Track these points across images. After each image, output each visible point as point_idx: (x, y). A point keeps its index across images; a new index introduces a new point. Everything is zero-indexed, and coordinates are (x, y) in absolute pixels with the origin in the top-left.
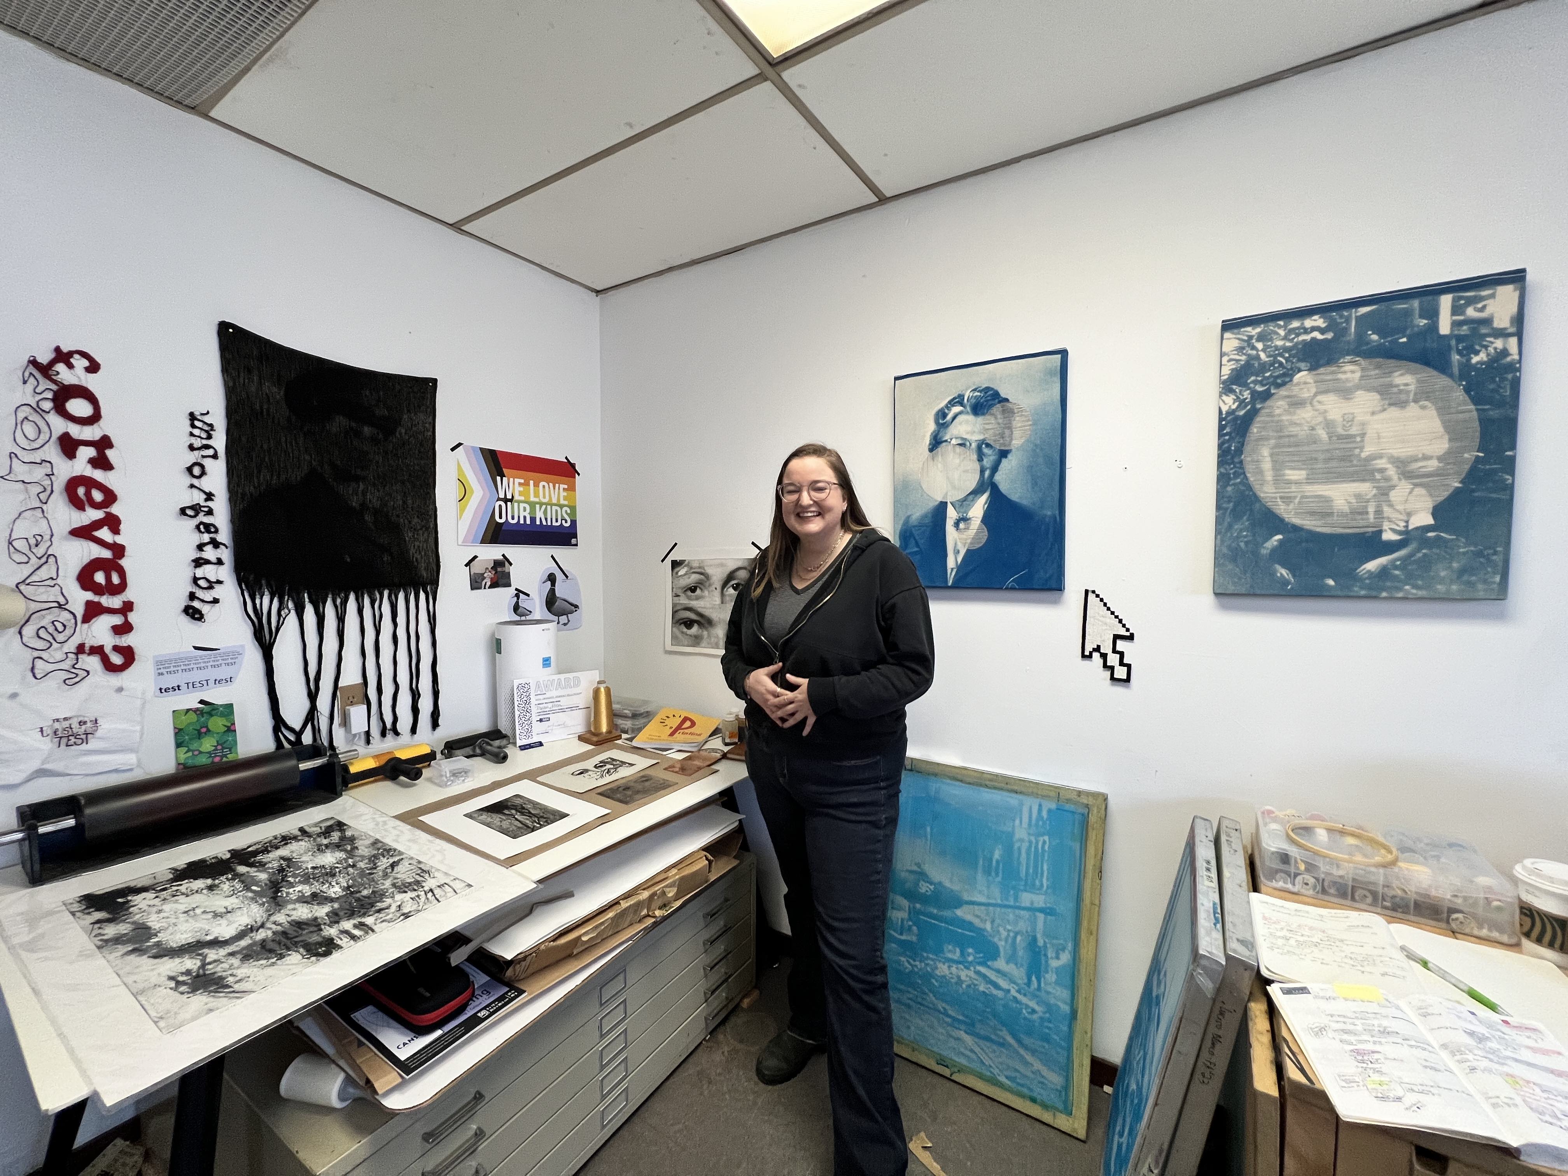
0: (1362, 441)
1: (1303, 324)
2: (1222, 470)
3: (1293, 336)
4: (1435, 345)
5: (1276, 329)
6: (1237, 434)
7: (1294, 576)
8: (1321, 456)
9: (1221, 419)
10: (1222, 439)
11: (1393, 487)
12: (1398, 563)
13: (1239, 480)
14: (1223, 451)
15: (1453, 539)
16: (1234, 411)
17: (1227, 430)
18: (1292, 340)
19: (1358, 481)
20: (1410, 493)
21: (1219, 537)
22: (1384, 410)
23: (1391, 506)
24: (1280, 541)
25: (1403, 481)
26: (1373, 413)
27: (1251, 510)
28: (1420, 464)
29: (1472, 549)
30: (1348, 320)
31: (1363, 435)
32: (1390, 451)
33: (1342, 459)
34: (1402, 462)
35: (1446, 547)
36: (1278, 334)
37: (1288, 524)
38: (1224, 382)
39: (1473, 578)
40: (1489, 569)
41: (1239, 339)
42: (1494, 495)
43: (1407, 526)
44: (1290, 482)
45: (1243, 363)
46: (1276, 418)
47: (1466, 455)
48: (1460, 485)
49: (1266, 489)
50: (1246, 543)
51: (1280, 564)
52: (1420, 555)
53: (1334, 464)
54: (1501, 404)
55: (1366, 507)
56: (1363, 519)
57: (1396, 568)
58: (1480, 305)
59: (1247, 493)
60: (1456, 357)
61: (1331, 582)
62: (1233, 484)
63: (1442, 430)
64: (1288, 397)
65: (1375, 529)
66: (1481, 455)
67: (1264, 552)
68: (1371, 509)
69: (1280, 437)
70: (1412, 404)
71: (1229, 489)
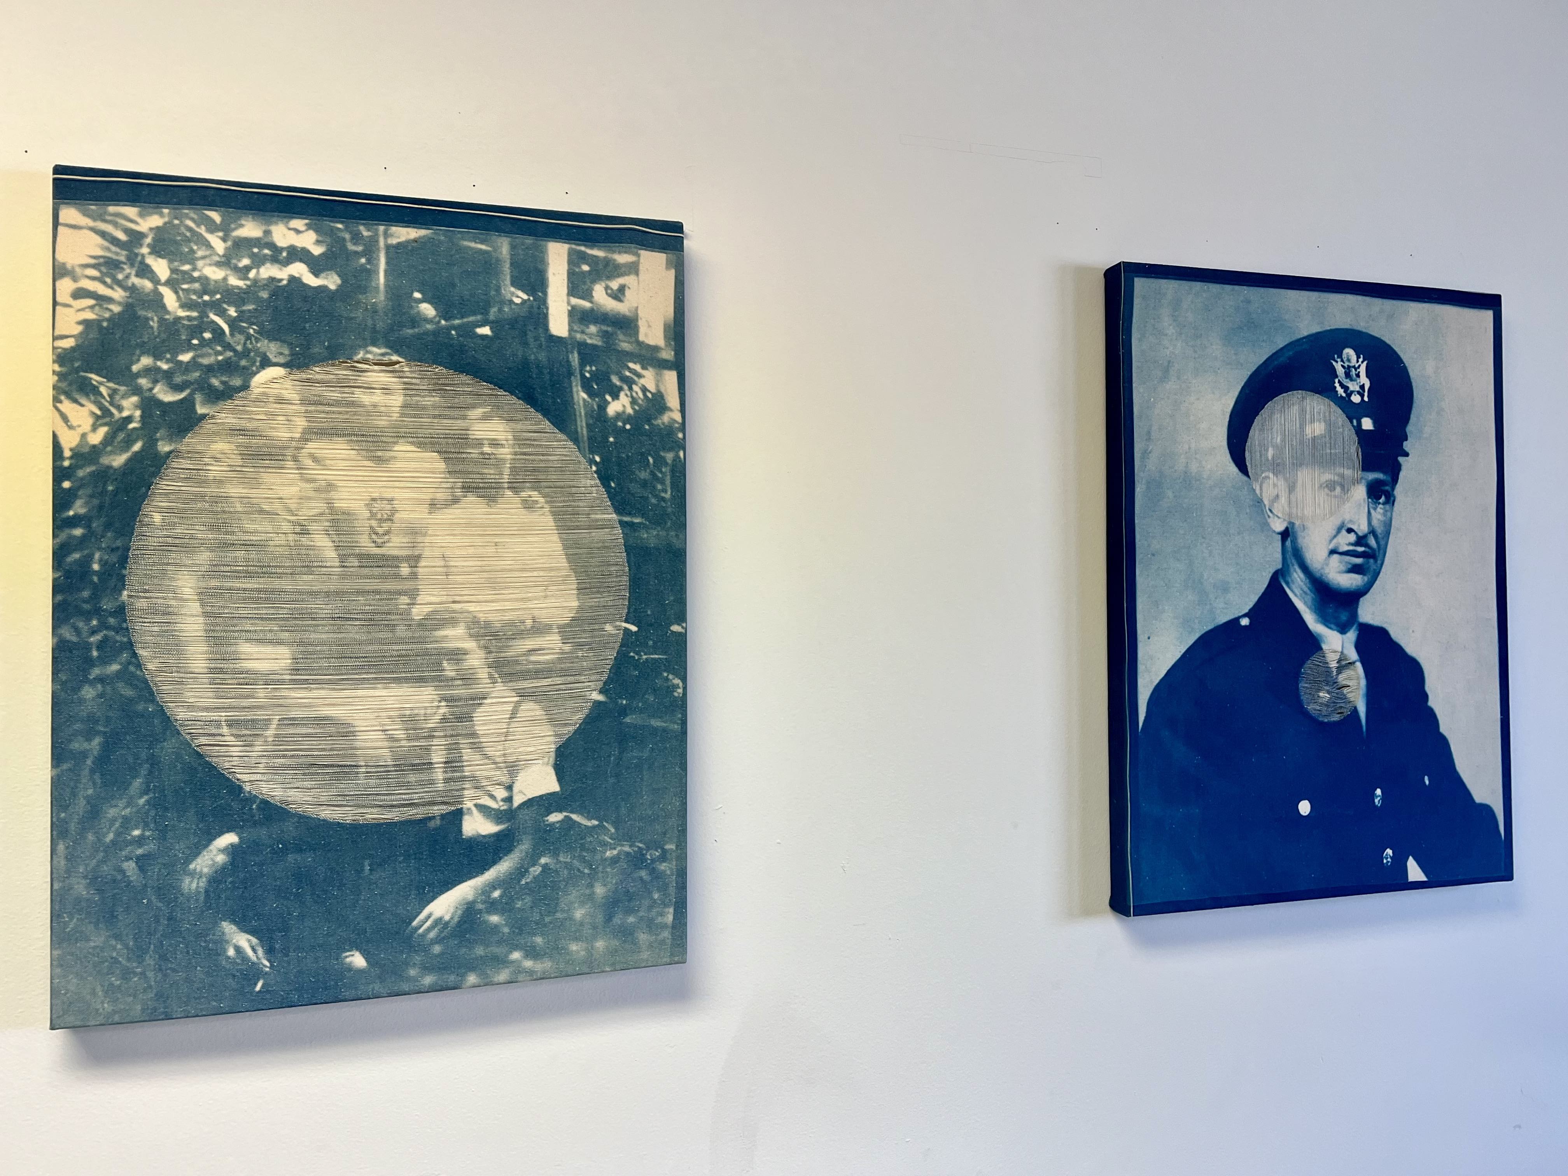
0: (414, 576)
1: (267, 233)
2: (67, 633)
3: (246, 262)
4: (542, 356)
5: (202, 230)
6: (108, 526)
7: (270, 952)
8: (324, 608)
9: (59, 474)
10: (63, 536)
11: (478, 699)
12: (496, 894)
13: (115, 667)
14: (68, 574)
15: (594, 827)
16: (95, 452)
17: (78, 508)
18: (243, 272)
19: (407, 680)
20: (514, 714)
21: (61, 847)
22: (455, 501)
23: (477, 747)
24: (232, 851)
25: (499, 686)
26: (433, 505)
27: (154, 762)
28: (530, 643)
29: (627, 849)
30: (370, 251)
31: (414, 560)
32: (472, 607)
33: (371, 621)
34: (495, 635)
35: (583, 848)
36: (209, 246)
37: (252, 799)
38: (62, 358)
39: (631, 919)
40: (656, 896)
41: (103, 234)
42: (656, 723)
43: (509, 800)
44: (250, 679)
45: (116, 309)
46: (212, 490)
47: (608, 628)
48: (601, 698)
49: (190, 697)
50: (142, 862)
51: (234, 922)
52: (536, 870)
53: (354, 632)
54: (658, 519)
55: (427, 749)
56: (421, 783)
57: (493, 906)
58: (615, 285)
59: (140, 707)
60: (581, 396)
61: (358, 960)
62: (101, 680)
63: (563, 563)
64: (241, 431)
65: (445, 809)
66: (634, 628)
67: (191, 885)
68: (438, 757)
69: (225, 546)
70: (509, 493)
71: (89, 692)
